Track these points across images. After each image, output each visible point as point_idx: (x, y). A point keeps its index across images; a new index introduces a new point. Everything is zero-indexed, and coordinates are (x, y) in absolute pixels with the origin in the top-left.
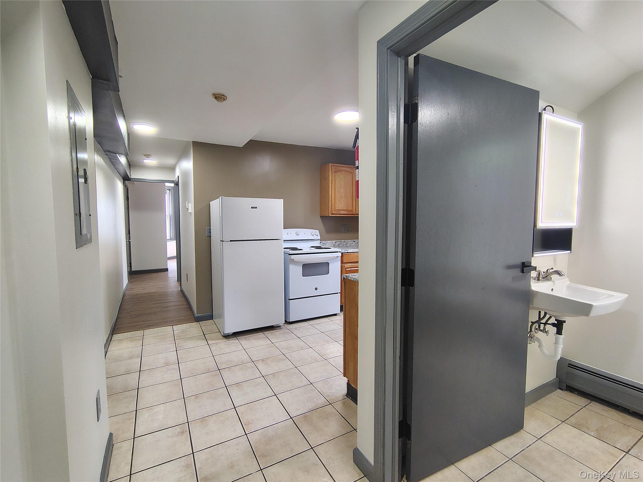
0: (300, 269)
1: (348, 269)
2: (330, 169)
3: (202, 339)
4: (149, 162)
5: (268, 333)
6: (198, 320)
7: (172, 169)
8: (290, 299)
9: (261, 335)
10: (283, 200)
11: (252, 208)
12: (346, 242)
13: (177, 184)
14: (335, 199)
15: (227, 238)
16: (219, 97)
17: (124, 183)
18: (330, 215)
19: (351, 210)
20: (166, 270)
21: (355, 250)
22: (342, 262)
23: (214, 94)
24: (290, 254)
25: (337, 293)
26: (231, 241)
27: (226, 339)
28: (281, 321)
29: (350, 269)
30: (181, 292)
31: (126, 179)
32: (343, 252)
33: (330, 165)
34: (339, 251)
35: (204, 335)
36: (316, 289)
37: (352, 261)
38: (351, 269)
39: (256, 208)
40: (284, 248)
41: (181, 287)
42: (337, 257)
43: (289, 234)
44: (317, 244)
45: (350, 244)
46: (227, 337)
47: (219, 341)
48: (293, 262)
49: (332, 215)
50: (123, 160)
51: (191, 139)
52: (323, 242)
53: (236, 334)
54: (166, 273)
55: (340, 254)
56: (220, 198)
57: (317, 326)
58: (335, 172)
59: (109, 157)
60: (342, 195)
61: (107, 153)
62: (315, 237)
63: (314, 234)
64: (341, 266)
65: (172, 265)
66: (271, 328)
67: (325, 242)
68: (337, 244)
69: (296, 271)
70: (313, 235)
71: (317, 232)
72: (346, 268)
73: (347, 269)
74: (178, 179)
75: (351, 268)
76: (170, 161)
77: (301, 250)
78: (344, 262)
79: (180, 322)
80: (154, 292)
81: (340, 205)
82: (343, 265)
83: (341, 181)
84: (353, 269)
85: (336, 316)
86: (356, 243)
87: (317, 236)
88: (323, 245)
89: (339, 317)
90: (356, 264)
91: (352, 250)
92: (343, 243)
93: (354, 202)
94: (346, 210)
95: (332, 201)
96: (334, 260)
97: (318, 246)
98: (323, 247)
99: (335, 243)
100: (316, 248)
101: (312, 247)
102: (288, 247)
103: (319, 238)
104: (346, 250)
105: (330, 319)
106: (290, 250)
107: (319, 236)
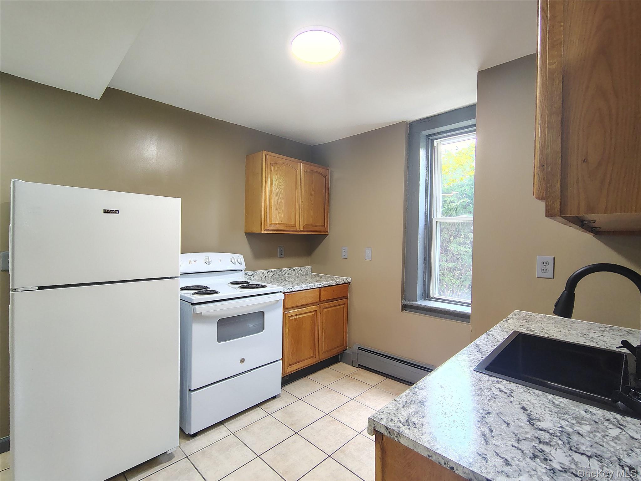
0: (214, 329)
1: (293, 318)
2: (264, 160)
8: (192, 389)
10: (180, 199)
11: (105, 211)
12: (282, 272)
14: (270, 206)
18: (263, 232)
19: (294, 224)
21: (304, 286)
22: (284, 308)
24: (193, 304)
25: (277, 361)
26: (40, 288)
28: (172, 439)
29: (296, 317)
32: (286, 291)
33: (264, 153)
34: (279, 291)
37: (298, 304)
38: (297, 317)
39: (117, 212)
40: (183, 289)
42: (278, 301)
43: (193, 262)
44: (240, 277)
45: (289, 274)
48: (200, 317)
49: (266, 232)
52: (250, 273)
55: (281, 296)
56: (12, 183)
58: (272, 164)
60: (281, 201)
62: (237, 267)
63: (236, 261)
64: (283, 313)
67: (253, 273)
68: (270, 276)
70: (234, 263)
71: (240, 258)
72: (289, 317)
73: (291, 318)
75: (297, 315)
77: (216, 292)
78: (287, 307)
81: (278, 217)
82: (287, 311)
83: (280, 180)
84: (299, 316)
85: (275, 400)
86: (296, 272)
87: (241, 264)
88: (249, 278)
89: (280, 401)
90: (305, 308)
91: (299, 286)
92: (279, 273)
93: (298, 212)
94: (287, 224)
95: (266, 209)
96: (272, 306)
97: (243, 282)
98: (251, 282)
99: (268, 273)
100: (240, 285)
101: (232, 283)
102: (190, 287)
103: (243, 266)
104: (291, 288)
105: (265, 409)
106: (195, 293)
107: (243, 264)
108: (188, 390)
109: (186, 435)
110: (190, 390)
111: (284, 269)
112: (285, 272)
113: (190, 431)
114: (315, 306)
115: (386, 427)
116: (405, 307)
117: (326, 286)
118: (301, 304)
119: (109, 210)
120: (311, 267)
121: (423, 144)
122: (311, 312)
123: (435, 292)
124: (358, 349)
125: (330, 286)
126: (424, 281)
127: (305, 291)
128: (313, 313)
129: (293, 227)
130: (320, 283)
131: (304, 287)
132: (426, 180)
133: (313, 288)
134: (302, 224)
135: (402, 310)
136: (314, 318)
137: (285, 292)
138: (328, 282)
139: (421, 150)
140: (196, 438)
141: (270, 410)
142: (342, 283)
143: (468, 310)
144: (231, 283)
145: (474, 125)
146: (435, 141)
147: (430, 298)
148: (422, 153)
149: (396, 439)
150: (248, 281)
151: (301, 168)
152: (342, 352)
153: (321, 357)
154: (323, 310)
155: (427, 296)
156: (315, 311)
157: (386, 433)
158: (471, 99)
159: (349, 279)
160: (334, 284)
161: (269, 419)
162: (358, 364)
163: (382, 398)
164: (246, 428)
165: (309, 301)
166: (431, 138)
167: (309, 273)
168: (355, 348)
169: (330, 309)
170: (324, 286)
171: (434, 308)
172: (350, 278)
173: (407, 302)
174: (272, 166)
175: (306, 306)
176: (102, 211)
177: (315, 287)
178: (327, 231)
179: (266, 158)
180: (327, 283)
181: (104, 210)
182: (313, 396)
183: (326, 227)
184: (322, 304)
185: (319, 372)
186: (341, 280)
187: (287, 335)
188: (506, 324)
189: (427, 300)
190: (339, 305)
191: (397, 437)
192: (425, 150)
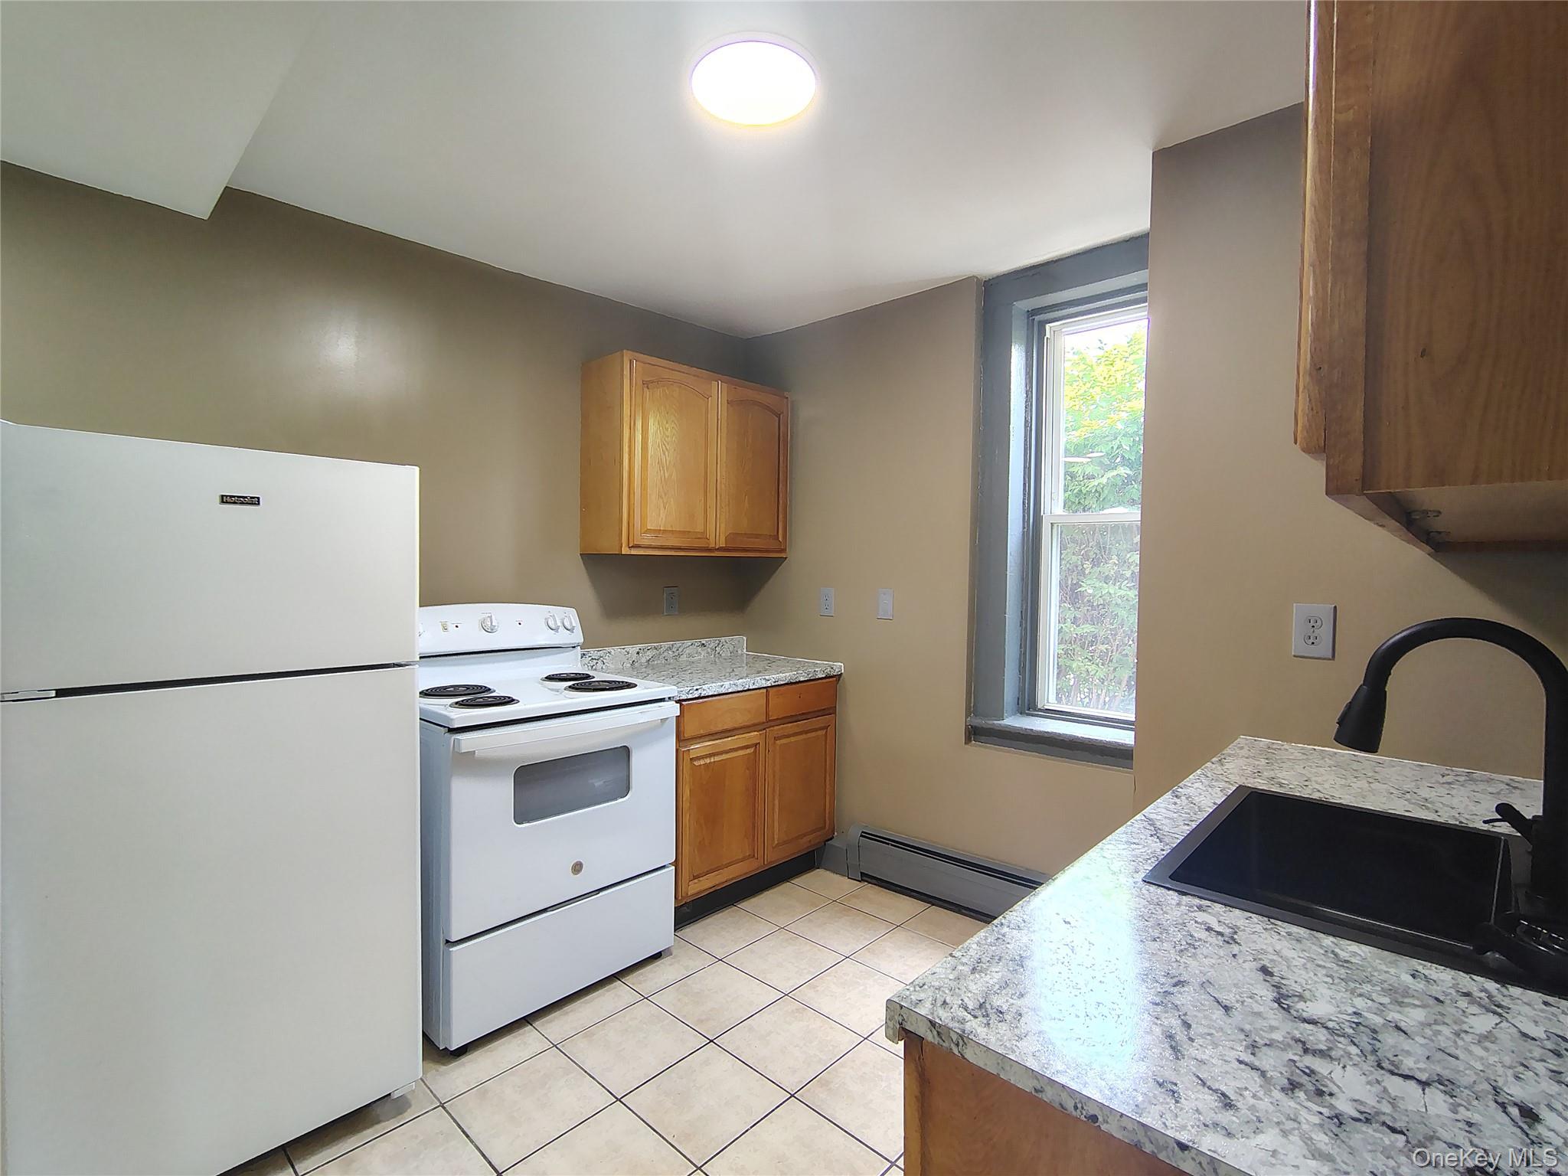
0: (504, 790)
1: (702, 762)
2: (626, 372)
8: (451, 940)
10: (417, 469)
11: (225, 500)
12: (674, 650)
14: (643, 489)
15: (36, 671)
18: (625, 551)
19: (703, 533)
21: (727, 684)
22: (680, 739)
24: (452, 730)
25: (663, 867)
26: (62, 692)
28: (405, 1063)
29: (708, 761)
32: (684, 697)
33: (627, 355)
34: (666, 696)
37: (714, 729)
38: (712, 760)
39: (254, 501)
40: (425, 694)
42: (664, 720)
43: (451, 628)
44: (571, 664)
45: (690, 655)
49: (634, 552)
52: (594, 653)
55: (673, 709)
57: (583, 1053)
58: (646, 384)
60: (670, 476)
62: (562, 638)
63: (559, 624)
64: (677, 750)
67: (601, 653)
68: (644, 660)
69: (483, 804)
70: (556, 630)
71: (571, 616)
72: (691, 759)
73: (696, 763)
75: (711, 755)
77: (509, 701)
78: (687, 735)
81: (663, 515)
82: (686, 747)
83: (667, 423)
84: (717, 758)
85: (659, 963)
86: (709, 650)
87: (571, 630)
88: (592, 667)
89: (671, 965)
90: (729, 739)
91: (714, 684)
92: (666, 654)
93: (711, 502)
94: (684, 532)
95: (632, 495)
96: (649, 732)
97: (579, 676)
98: (598, 677)
99: (638, 653)
100: (571, 683)
101: (550, 678)
102: (445, 688)
103: (578, 637)
104: (695, 688)
105: (633, 984)
106: (457, 703)
107: (578, 630)
108: (442, 941)
109: (437, 1052)
110: (447, 941)
111: (678, 644)
112: (680, 650)
113: (449, 1038)
114: (756, 733)
115: (931, 1021)
116: (974, 733)
117: (782, 683)
118: (720, 728)
119: (234, 497)
120: (745, 638)
121: (1018, 331)
122: (747, 747)
123: (1048, 695)
124: (861, 836)
125: (792, 683)
126: (1022, 670)
127: (730, 695)
128: (752, 750)
129: (699, 538)
130: (767, 677)
131: (728, 686)
132: (1026, 421)
133: (751, 688)
134: (723, 529)
135: (968, 740)
136: (752, 763)
137: (681, 698)
138: (788, 674)
139: (1013, 347)
140: (464, 1059)
141: (646, 988)
142: (820, 676)
143: (1127, 738)
144: (546, 678)
145: (1143, 287)
146: (1048, 326)
147: (1036, 710)
148: (1017, 357)
149: (955, 1051)
150: (591, 673)
151: (718, 393)
152: (823, 844)
153: (774, 857)
154: (775, 743)
155: (1028, 705)
156: (756, 744)
157: (930, 1037)
158: (1137, 220)
159: (839, 667)
160: (802, 679)
161: (644, 1010)
162: (861, 873)
163: (918, 953)
164: (586, 1031)
165: (741, 720)
166: (1037, 318)
167: (740, 652)
168: (854, 833)
169: (793, 739)
170: (776, 684)
171: (1046, 735)
172: (840, 664)
173: (979, 721)
174: (648, 388)
175: (734, 733)
176: (218, 500)
177: (754, 687)
178: (783, 551)
179: (631, 368)
180: (784, 676)
181: (222, 496)
182: (752, 952)
183: (780, 539)
184: (773, 726)
185: (766, 893)
186: (820, 668)
187: (686, 805)
188: (1219, 769)
189: (1028, 715)
190: (816, 730)
191: (957, 1045)
192: (1023, 348)
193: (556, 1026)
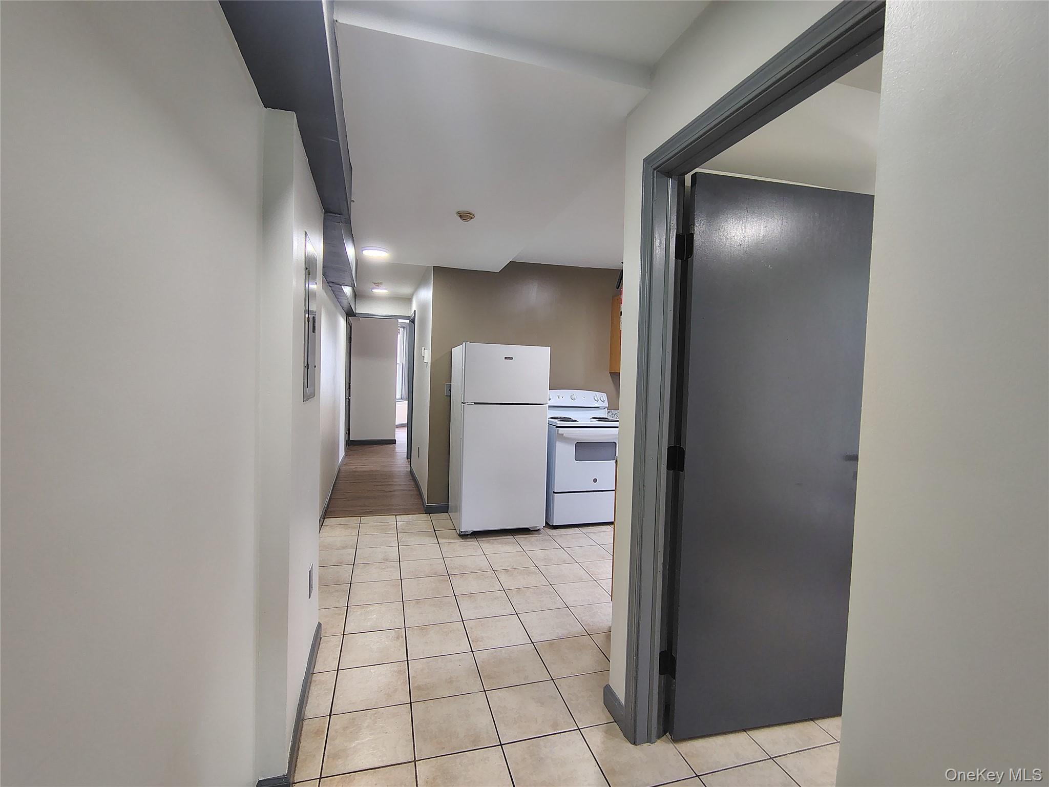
0: (572, 449)
3: (432, 536)
4: (380, 291)
5: (521, 538)
6: (429, 511)
7: (408, 300)
8: (555, 491)
9: (510, 539)
10: (550, 347)
11: (506, 358)
13: (413, 321)
15: (470, 399)
16: (465, 216)
17: (347, 321)
20: (394, 442)
23: (458, 213)
24: (557, 427)
26: (475, 403)
27: (462, 539)
28: (540, 523)
30: (409, 473)
31: (350, 314)
35: (435, 531)
36: (595, 480)
39: (512, 359)
40: (552, 418)
41: (410, 466)
43: (561, 398)
44: (603, 414)
46: (464, 536)
47: (452, 541)
48: (562, 438)
50: (347, 290)
51: (432, 264)
52: (612, 412)
53: (477, 534)
54: (392, 445)
56: (464, 344)
57: (592, 536)
59: (333, 288)
61: (330, 285)
62: (599, 404)
63: (598, 399)
65: (401, 436)
66: (525, 531)
67: (614, 412)
69: (565, 452)
70: (597, 401)
74: (414, 315)
76: (405, 290)
77: (576, 421)
79: (407, 512)
80: (376, 471)
87: (604, 401)
100: (599, 419)
101: (593, 418)
102: (558, 417)
103: (606, 405)
106: (559, 420)
107: (606, 401)
108: (552, 492)
109: (548, 525)
113: (552, 522)
140: (557, 530)
150: (606, 417)
193: (585, 530)
